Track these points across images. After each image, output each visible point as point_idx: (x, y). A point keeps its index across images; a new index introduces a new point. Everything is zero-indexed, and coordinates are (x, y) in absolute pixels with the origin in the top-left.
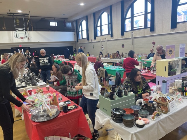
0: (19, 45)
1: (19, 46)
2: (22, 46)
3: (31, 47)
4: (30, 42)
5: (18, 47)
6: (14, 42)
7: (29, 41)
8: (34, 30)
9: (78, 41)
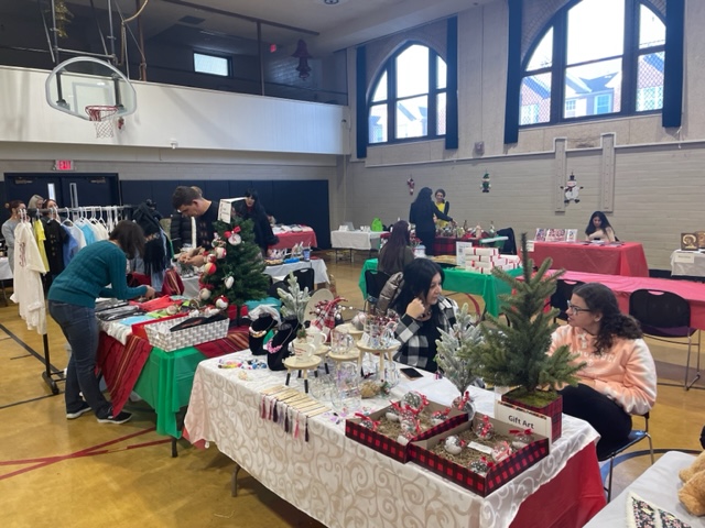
0: (58, 157)
1: (58, 169)
2: (71, 169)
3: (121, 177)
4: (126, 143)
5: (46, 169)
6: (33, 137)
7: (120, 139)
8: (151, 79)
9: (362, 153)
